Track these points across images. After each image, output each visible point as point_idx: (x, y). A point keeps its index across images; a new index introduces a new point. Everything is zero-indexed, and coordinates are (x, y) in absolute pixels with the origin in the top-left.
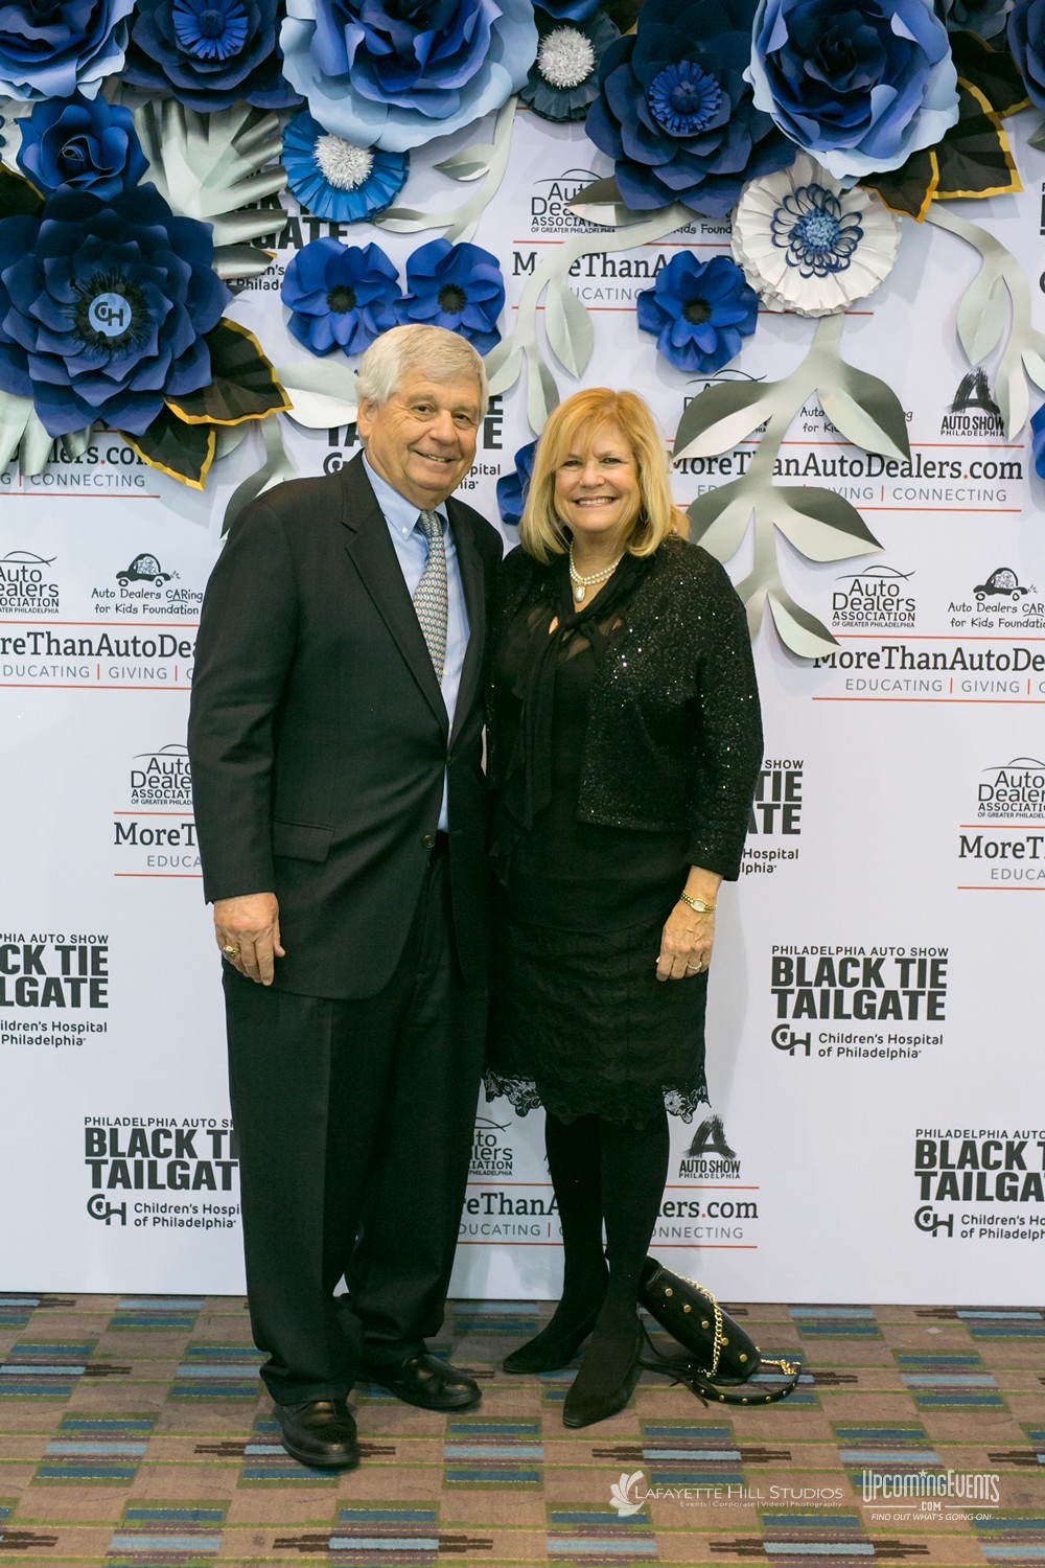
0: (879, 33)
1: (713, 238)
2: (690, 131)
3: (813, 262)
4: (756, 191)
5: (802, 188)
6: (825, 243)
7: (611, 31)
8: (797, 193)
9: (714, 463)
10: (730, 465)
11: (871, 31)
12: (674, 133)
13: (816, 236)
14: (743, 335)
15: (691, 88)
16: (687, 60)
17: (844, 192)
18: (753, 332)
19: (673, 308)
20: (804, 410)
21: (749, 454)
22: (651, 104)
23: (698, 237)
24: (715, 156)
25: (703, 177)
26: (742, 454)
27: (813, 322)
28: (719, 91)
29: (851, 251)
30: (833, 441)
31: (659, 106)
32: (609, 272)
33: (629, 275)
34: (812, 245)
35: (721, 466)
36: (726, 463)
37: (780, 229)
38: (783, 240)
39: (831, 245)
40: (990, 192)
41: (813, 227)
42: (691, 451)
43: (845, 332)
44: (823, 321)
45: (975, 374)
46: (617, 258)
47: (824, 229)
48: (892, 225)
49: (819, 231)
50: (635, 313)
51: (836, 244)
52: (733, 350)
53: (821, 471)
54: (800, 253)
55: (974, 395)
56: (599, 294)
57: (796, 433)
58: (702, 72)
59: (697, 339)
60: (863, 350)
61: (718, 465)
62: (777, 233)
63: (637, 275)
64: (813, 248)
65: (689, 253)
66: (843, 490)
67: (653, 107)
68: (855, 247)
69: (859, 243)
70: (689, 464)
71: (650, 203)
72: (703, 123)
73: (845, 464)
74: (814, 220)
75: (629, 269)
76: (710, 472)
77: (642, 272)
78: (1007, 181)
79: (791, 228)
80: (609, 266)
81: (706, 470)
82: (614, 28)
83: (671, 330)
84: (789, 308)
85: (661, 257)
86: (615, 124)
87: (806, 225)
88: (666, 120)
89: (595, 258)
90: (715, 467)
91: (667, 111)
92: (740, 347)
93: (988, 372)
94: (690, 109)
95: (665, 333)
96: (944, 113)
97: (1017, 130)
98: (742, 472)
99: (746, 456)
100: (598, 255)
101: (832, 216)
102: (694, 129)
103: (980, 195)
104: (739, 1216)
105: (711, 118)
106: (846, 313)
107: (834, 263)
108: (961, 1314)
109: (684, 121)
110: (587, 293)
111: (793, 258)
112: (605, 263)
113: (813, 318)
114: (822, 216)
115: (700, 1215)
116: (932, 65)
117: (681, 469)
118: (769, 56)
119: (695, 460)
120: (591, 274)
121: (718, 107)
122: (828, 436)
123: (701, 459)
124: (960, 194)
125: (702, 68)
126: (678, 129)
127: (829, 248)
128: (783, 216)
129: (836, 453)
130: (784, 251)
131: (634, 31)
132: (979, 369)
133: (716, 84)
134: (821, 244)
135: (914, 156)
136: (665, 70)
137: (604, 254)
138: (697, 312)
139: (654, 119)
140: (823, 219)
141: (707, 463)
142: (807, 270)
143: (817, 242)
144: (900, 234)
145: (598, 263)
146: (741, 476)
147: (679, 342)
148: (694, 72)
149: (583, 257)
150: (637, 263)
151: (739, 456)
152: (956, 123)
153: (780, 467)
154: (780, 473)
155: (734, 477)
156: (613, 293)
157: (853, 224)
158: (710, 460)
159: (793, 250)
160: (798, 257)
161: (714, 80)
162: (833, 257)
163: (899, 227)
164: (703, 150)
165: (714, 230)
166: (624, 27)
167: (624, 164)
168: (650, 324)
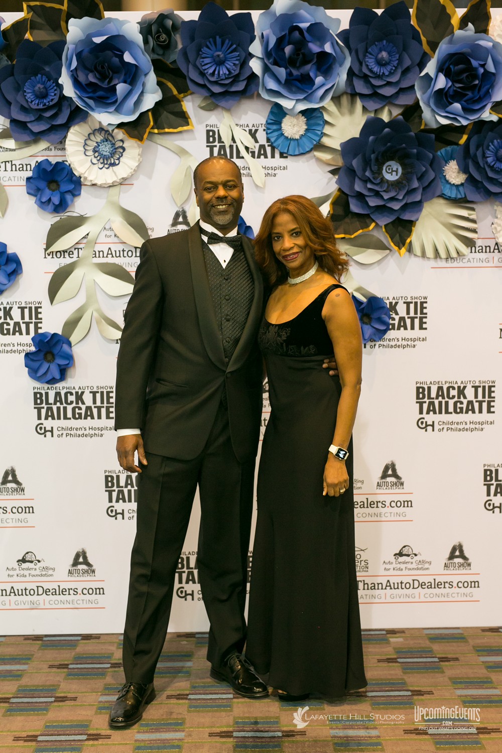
0: (120, 61)
1: (60, 153)
2: (43, 106)
3: (104, 162)
4: (74, 132)
5: (95, 130)
6: (108, 154)
7: (6, 62)
8: (94, 132)
9: (65, 253)
10: (73, 254)
11: (116, 60)
12: (35, 107)
13: (104, 151)
14: (74, 196)
15: (42, 86)
16: (40, 74)
17: (113, 131)
18: (79, 194)
19: (42, 184)
20: (105, 228)
21: (81, 249)
22: (25, 94)
23: (53, 153)
24: (54, 116)
25: (50, 126)
26: (78, 249)
27: (105, 189)
28: (55, 88)
29: (120, 157)
30: (118, 242)
31: (29, 95)
32: (14, 169)
33: (23, 170)
34: (102, 154)
35: (69, 254)
36: (71, 253)
37: (87, 148)
38: (90, 153)
39: (111, 154)
40: (180, 129)
41: (102, 147)
42: (55, 248)
43: (121, 193)
44: (111, 189)
45: (181, 210)
46: (17, 163)
47: (107, 148)
48: (136, 145)
49: (106, 149)
50: (25, 187)
51: (114, 154)
52: (69, 202)
53: (114, 255)
54: (98, 158)
55: (181, 219)
56: (10, 179)
57: (102, 239)
58: (47, 79)
59: (52, 198)
60: (131, 200)
61: (68, 254)
62: (86, 150)
63: (27, 170)
64: (103, 156)
65: (47, 160)
66: (125, 264)
67: (26, 96)
68: (122, 155)
69: (124, 153)
70: (54, 254)
71: (27, 138)
72: (49, 102)
73: (125, 252)
74: (102, 144)
75: (23, 167)
76: (64, 257)
77: (29, 169)
78: (187, 124)
79: (93, 147)
80: (14, 167)
81: (62, 256)
82: (7, 61)
83: (41, 195)
84: (94, 183)
85: (37, 162)
86: (10, 104)
87: (99, 146)
88: (32, 101)
89: (7, 163)
90: (66, 255)
91: (32, 97)
92: (72, 201)
93: (186, 209)
94: (42, 96)
95: (39, 196)
96: (153, 95)
97: (193, 101)
98: (78, 257)
99: (80, 250)
100: (8, 162)
101: (111, 141)
102: (45, 105)
103: (175, 130)
104: (96, 594)
105: (52, 100)
106: (121, 184)
107: (112, 162)
108: (197, 636)
109: (40, 101)
110: (5, 179)
111: (95, 161)
112: (12, 165)
113: (104, 187)
114: (106, 142)
115: (78, 594)
116: (146, 75)
117: (51, 256)
118: (71, 71)
119: (57, 252)
120: (6, 170)
121: (55, 95)
122: (116, 240)
123: (60, 252)
124: (167, 130)
125: (47, 77)
126: (38, 105)
127: (110, 155)
128: (89, 142)
129: (120, 247)
130: (89, 158)
131: (14, 63)
132: (182, 208)
133: (54, 84)
134: (106, 154)
135: (142, 114)
136: (31, 79)
137: (11, 161)
138: (54, 186)
139: (27, 101)
140: (106, 143)
141: (62, 253)
142: (101, 166)
143: (105, 153)
144: (141, 149)
145: (8, 165)
146: (78, 259)
147: (44, 200)
148: (44, 80)
149: (2, 163)
150: (27, 165)
151: (77, 250)
152: (161, 99)
153: (95, 254)
154: (95, 257)
155: (75, 259)
156: (16, 178)
157: (121, 145)
158: (64, 252)
159: (95, 157)
160: (98, 160)
161: (53, 83)
162: (112, 159)
163: (139, 147)
164: (48, 114)
165: (60, 149)
166: (12, 61)
167: (13, 121)
168: (32, 192)
